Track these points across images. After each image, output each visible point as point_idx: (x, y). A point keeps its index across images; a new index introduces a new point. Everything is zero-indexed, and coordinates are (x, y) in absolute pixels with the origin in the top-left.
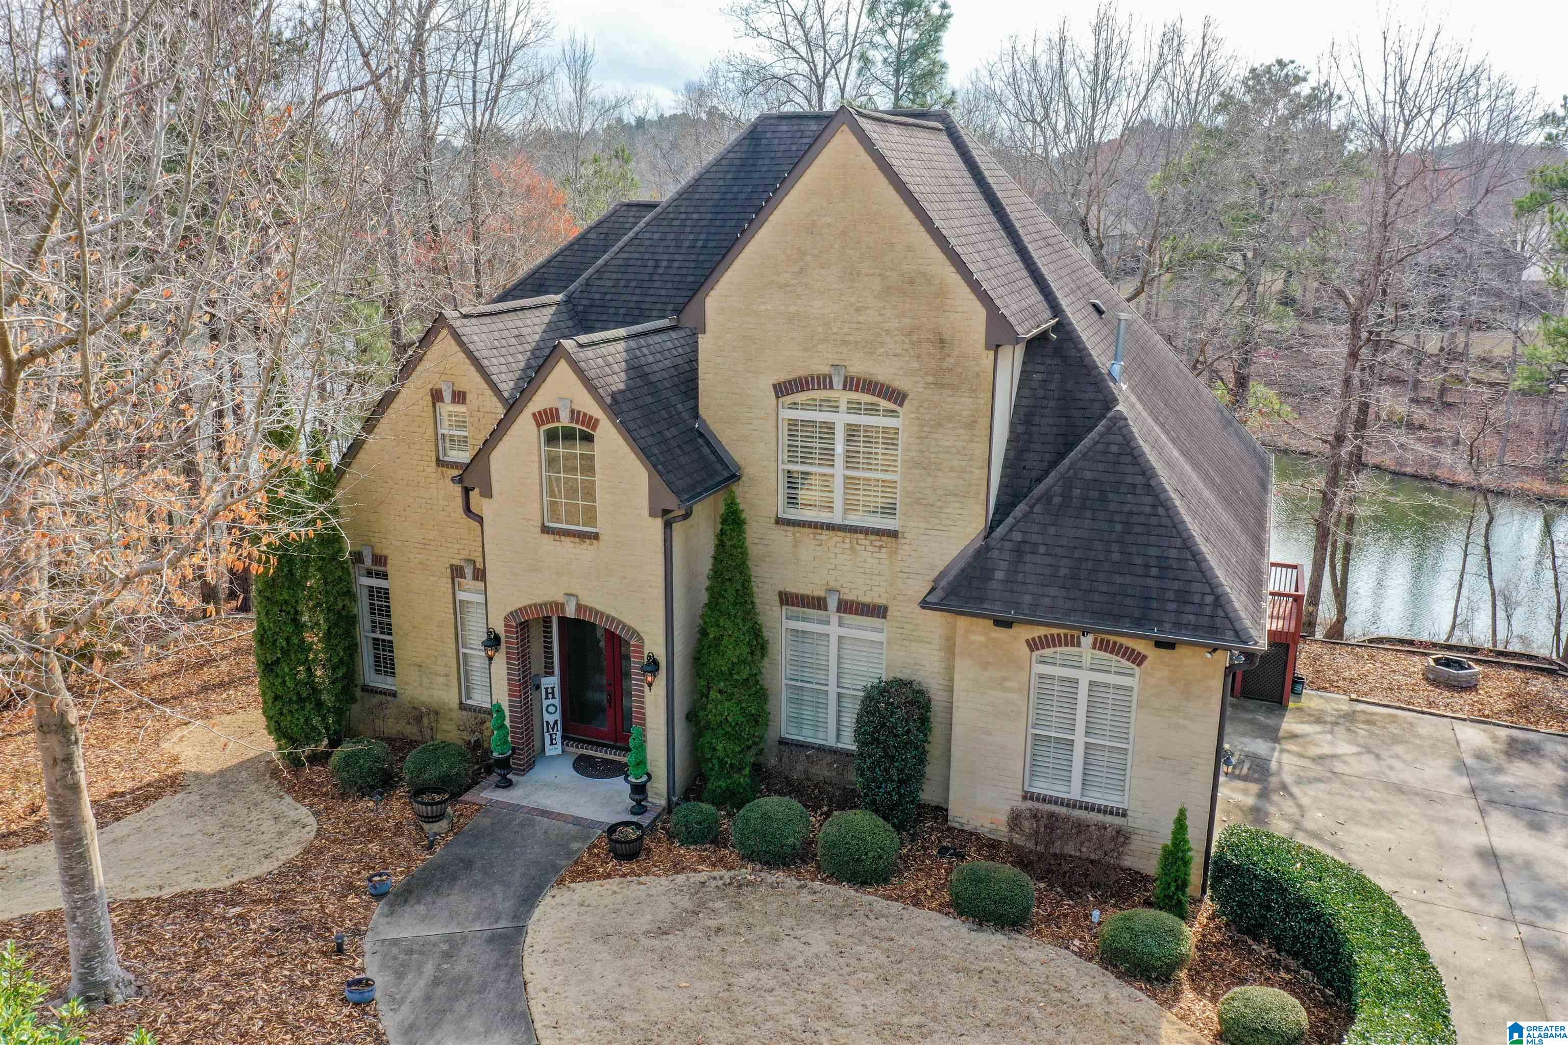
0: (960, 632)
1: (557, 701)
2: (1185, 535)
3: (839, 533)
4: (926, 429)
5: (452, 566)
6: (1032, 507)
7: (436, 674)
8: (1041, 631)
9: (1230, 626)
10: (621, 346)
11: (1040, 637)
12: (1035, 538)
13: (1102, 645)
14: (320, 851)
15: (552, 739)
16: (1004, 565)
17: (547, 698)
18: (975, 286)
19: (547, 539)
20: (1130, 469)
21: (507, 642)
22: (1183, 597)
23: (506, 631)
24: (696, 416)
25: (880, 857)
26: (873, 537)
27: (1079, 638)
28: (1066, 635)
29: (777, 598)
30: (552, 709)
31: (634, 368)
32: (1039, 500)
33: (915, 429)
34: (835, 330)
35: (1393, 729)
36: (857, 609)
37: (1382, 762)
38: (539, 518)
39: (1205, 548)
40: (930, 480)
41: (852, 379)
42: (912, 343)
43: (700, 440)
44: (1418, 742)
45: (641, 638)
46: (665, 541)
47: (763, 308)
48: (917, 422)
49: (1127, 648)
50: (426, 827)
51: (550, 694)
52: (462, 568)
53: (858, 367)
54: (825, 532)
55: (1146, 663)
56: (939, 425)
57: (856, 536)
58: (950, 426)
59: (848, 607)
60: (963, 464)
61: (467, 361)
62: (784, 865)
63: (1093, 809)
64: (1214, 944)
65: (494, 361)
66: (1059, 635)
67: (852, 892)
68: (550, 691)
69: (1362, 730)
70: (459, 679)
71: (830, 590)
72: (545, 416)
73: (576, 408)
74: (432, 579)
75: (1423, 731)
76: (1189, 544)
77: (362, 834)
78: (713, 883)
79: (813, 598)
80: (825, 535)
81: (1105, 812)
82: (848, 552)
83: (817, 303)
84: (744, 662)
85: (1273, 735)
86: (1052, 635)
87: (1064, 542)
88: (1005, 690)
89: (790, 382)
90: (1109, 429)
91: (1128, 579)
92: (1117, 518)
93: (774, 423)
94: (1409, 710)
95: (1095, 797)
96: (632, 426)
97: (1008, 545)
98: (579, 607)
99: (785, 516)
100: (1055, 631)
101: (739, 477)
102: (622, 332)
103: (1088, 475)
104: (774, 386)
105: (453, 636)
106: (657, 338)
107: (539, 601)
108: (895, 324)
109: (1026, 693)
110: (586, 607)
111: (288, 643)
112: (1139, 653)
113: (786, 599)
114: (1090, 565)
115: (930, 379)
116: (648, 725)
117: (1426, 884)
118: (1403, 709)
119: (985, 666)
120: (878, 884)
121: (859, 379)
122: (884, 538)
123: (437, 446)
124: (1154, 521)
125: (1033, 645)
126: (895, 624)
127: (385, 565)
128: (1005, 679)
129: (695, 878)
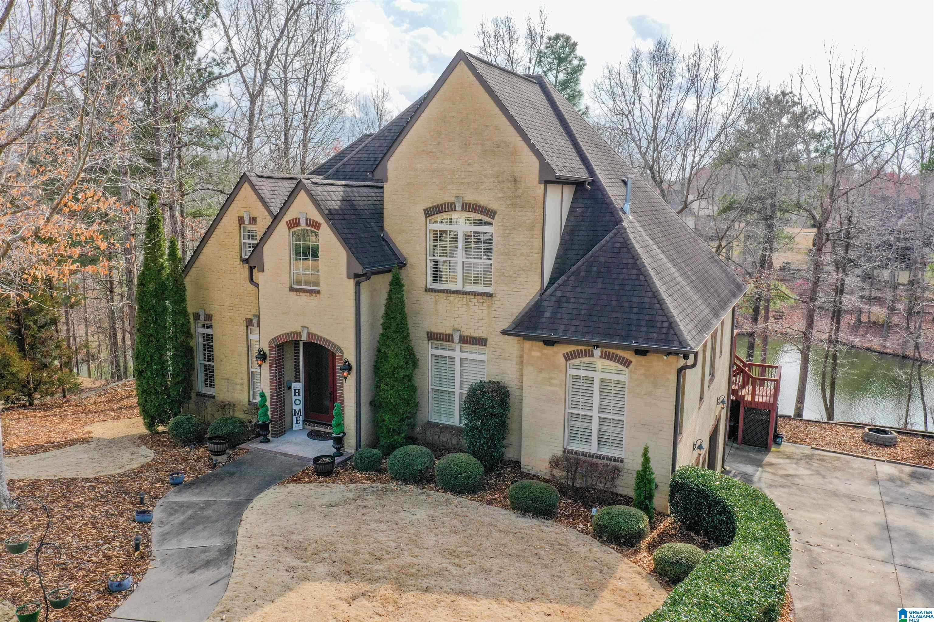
0: (526, 351)
1: (300, 398)
2: (654, 290)
3: (460, 296)
4: (507, 232)
5: (246, 319)
6: (568, 278)
7: (236, 384)
8: (572, 348)
9: (677, 339)
10: (341, 189)
11: (571, 352)
12: (568, 294)
13: (606, 356)
14: (150, 467)
15: (297, 420)
16: (550, 309)
17: (295, 395)
18: (532, 147)
19: (293, 294)
20: (626, 256)
21: (270, 357)
22: (651, 324)
23: (269, 350)
24: (382, 229)
25: (470, 477)
26: (479, 297)
27: (592, 351)
28: (585, 350)
29: (426, 336)
30: (298, 402)
31: (346, 200)
32: (573, 273)
33: (501, 232)
34: (457, 176)
35: (837, 464)
36: (470, 340)
37: (826, 480)
38: (288, 283)
39: (665, 296)
40: (509, 262)
41: (466, 204)
42: (499, 182)
43: (383, 243)
44: (851, 471)
45: (341, 351)
46: (356, 293)
47: (418, 166)
48: (502, 228)
49: (620, 357)
50: (214, 458)
51: (297, 393)
52: (252, 320)
53: (470, 197)
54: (452, 295)
55: (631, 366)
56: (514, 229)
57: (469, 297)
58: (520, 229)
59: (466, 340)
60: (528, 251)
61: (258, 200)
62: (416, 482)
63: (603, 458)
64: (670, 535)
65: (273, 200)
66: (581, 350)
67: (452, 496)
68: (297, 391)
69: (816, 464)
70: (249, 386)
71: (456, 330)
72: (293, 224)
73: (309, 217)
74: (235, 327)
75: (855, 465)
76: (656, 295)
77: (178, 461)
78: (371, 489)
79: (446, 335)
80: (452, 297)
81: (611, 460)
82: (465, 306)
83: (447, 162)
84: (402, 367)
85: (759, 464)
86: (578, 350)
87: (585, 296)
88: (551, 385)
89: (433, 207)
90: (615, 234)
91: (619, 315)
92: (616, 282)
93: (424, 232)
94: (849, 455)
95: (606, 452)
96: (339, 227)
97: (553, 299)
98: (309, 334)
99: (431, 287)
100: (579, 348)
101: (405, 265)
102: (344, 183)
103: (602, 259)
104: (424, 210)
105: (246, 361)
106: (365, 190)
107: (288, 332)
108: (489, 171)
109: (564, 386)
110: (313, 334)
111: (151, 359)
112: (627, 360)
113: (432, 336)
114: (599, 308)
115: (509, 202)
116: (345, 404)
117: (841, 542)
118: (845, 454)
119: (540, 371)
120: (468, 493)
121: (470, 204)
122: (485, 298)
123: (241, 249)
124: (637, 283)
125: (568, 357)
126: (492, 349)
127: (211, 320)
128: (551, 378)
129: (360, 486)
